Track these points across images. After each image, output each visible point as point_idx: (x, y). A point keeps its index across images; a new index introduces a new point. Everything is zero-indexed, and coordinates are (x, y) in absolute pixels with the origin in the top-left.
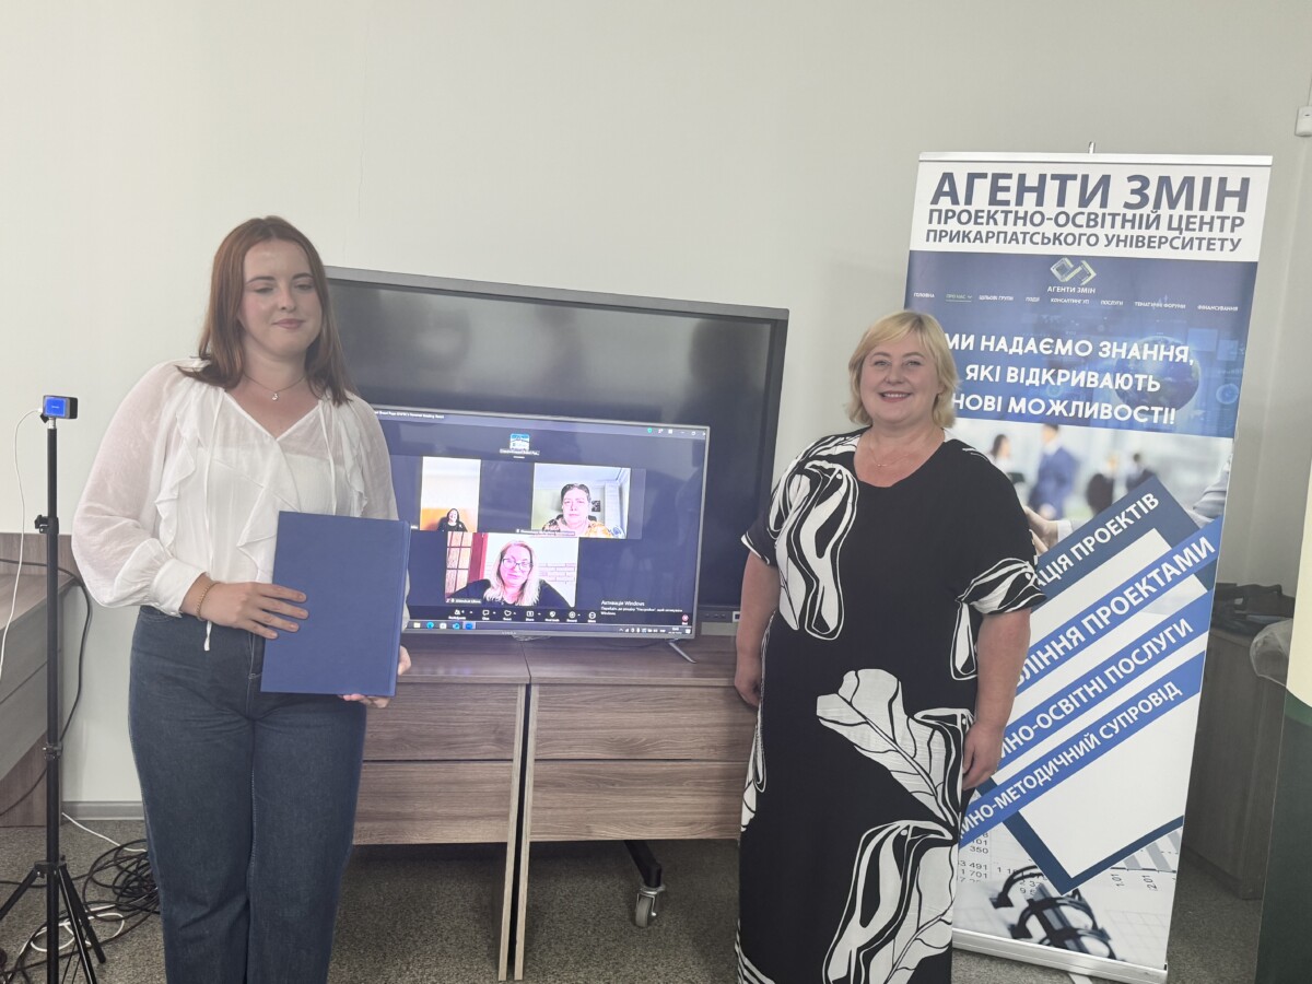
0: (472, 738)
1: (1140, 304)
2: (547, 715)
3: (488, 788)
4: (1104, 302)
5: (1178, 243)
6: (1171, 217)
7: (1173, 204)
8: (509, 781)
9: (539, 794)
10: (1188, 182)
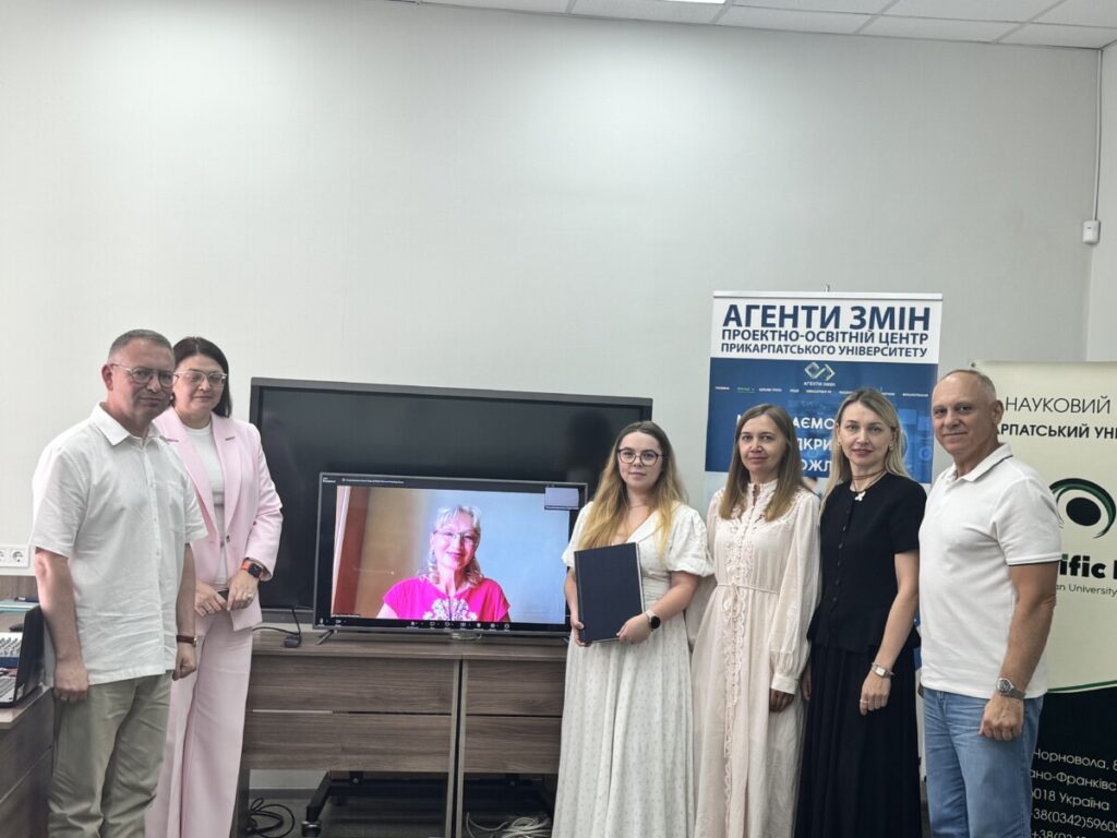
0: (424, 698)
2: (474, 683)
3: (436, 733)
4: (841, 392)
5: (886, 352)
6: (881, 334)
7: (881, 326)
8: (449, 729)
9: (469, 739)
10: (891, 311)
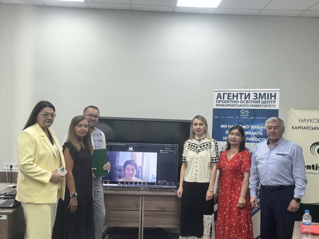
0: (131, 206)
1: (257, 118)
4: (251, 118)
5: (264, 106)
6: (262, 101)
8: (139, 215)
9: (145, 218)
10: (265, 94)
